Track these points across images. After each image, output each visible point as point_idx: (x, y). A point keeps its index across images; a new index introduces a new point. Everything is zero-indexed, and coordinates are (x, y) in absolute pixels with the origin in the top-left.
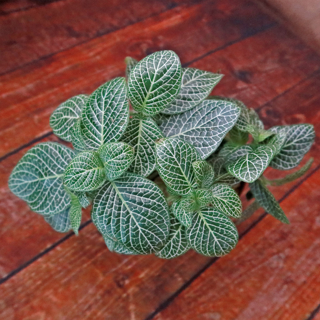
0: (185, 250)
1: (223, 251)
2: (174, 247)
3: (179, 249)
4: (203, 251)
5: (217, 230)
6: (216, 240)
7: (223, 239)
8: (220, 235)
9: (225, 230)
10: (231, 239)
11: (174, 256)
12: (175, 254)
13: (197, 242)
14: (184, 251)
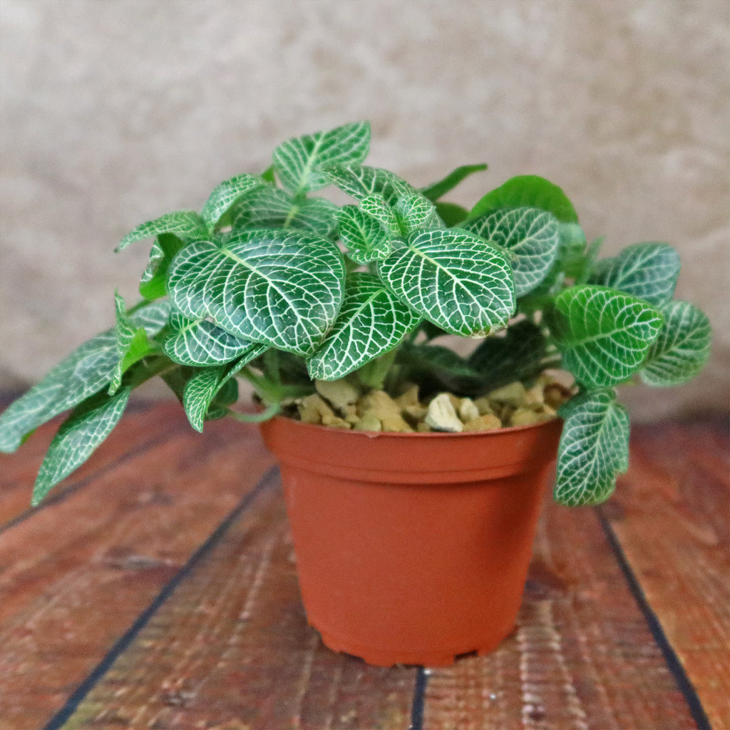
0: (387, 345)
1: (482, 309)
2: (356, 335)
3: (371, 339)
4: (428, 307)
5: (456, 263)
6: (457, 281)
7: (475, 277)
8: (465, 270)
9: (474, 260)
10: (495, 278)
11: (360, 359)
12: (362, 356)
13: (409, 282)
14: (385, 347)
